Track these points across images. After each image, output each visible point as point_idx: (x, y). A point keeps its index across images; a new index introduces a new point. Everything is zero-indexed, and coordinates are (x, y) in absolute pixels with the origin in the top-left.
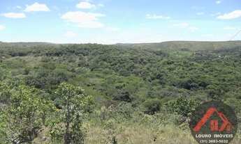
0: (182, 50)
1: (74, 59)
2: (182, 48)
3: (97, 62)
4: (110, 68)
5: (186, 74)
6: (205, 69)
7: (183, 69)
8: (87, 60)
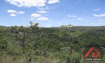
0: (82, 30)
1: (39, 34)
2: (82, 29)
3: (49, 36)
4: (55, 38)
5: (88, 41)
6: (96, 39)
7: (87, 39)
8: (45, 35)
